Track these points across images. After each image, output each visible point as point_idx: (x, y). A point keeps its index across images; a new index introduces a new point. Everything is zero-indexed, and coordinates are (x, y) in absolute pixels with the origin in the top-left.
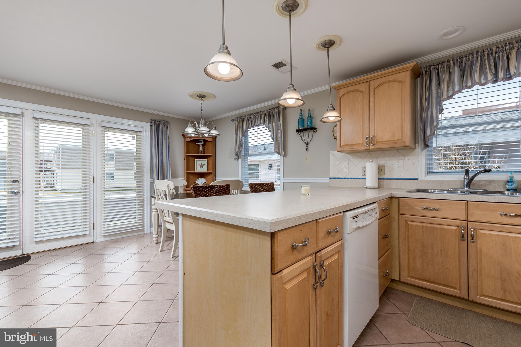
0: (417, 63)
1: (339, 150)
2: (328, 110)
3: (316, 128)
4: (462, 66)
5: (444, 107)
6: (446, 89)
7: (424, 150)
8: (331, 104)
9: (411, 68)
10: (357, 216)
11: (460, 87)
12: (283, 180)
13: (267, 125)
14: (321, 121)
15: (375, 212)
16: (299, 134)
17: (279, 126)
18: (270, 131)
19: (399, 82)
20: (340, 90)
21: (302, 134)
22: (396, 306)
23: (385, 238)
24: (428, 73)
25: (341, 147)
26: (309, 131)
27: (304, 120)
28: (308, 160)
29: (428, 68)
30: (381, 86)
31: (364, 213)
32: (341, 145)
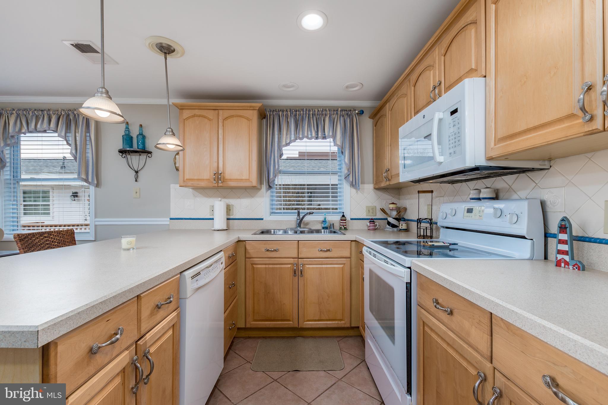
0: (263, 104)
1: (182, 185)
2: (165, 134)
3: (152, 152)
4: (296, 118)
5: (284, 152)
6: (285, 135)
7: (268, 191)
8: (169, 127)
9: (258, 108)
10: (199, 273)
11: (295, 136)
12: (95, 221)
13: (63, 134)
14: (156, 147)
15: (221, 262)
16: (123, 156)
17: (88, 139)
18: (68, 144)
19: (247, 119)
20: (184, 111)
21: (129, 157)
22: (242, 357)
23: (231, 287)
24: (272, 117)
25: (184, 181)
26: (140, 155)
27: (132, 137)
28: (138, 194)
29: (272, 112)
30: (230, 118)
31: (207, 267)
32: (185, 179)
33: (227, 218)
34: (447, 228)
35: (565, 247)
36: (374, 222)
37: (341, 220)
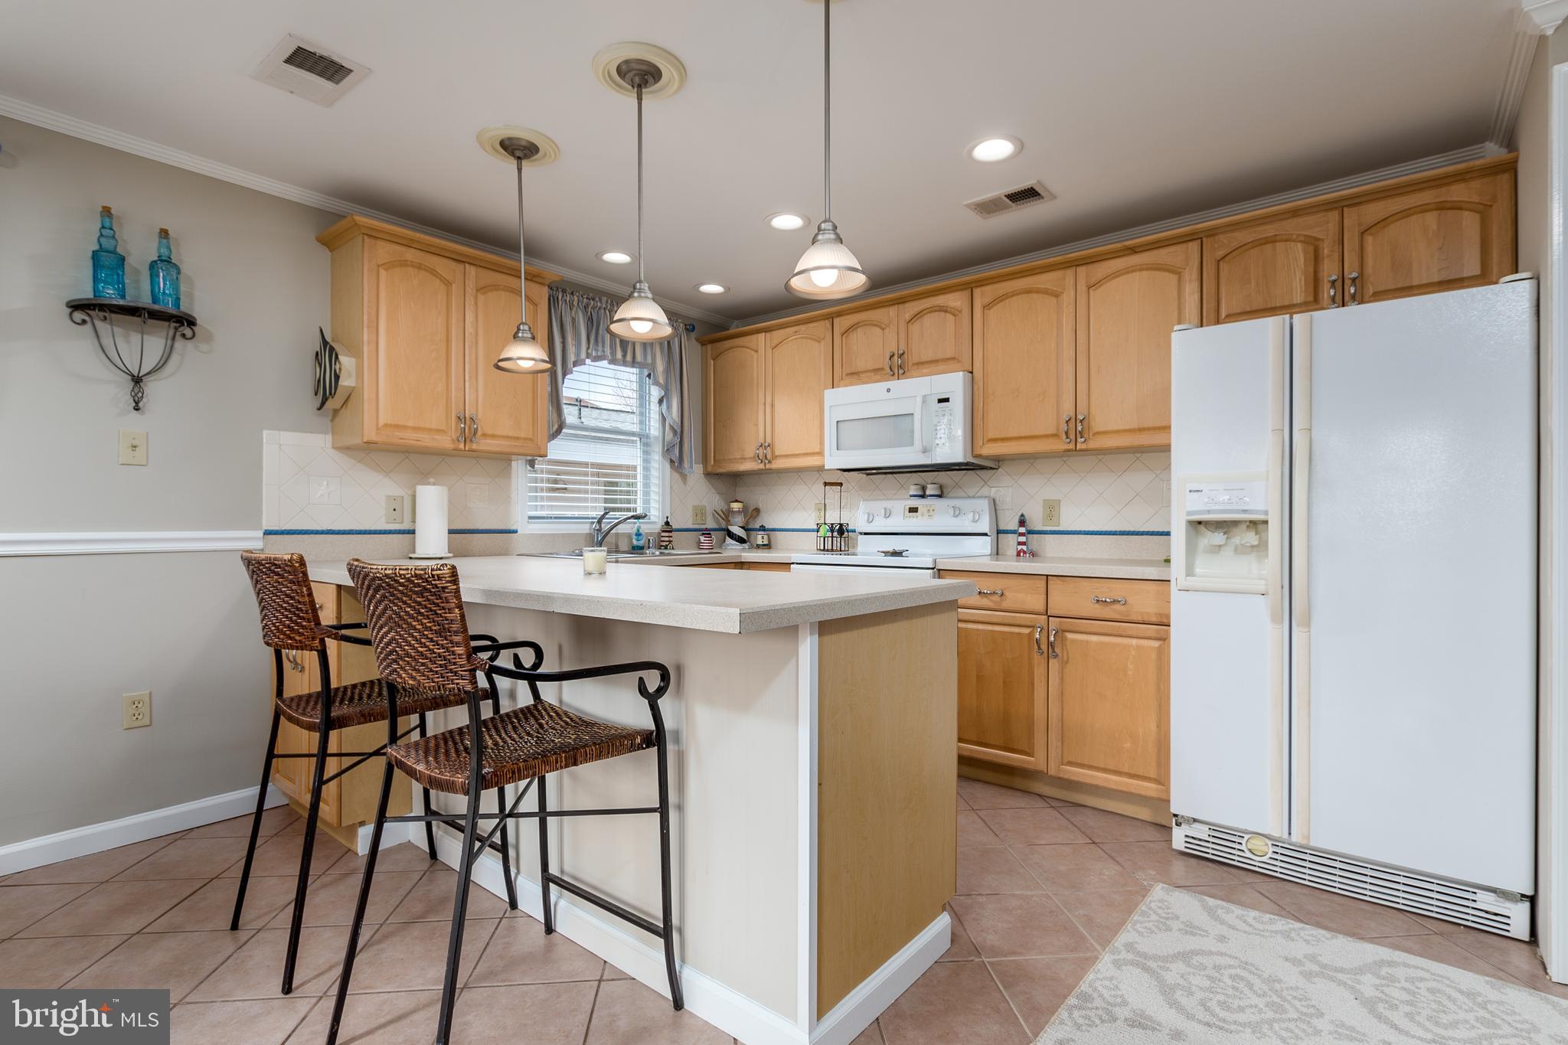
2: (514, 338)
9: (548, 282)
11: (587, 352)
16: (84, 322)
20: (379, 243)
25: (378, 429)
27: (123, 262)
28: (140, 451)
30: (492, 290)
32: (380, 425)
33: (451, 528)
34: (866, 534)
35: (1022, 539)
36: (710, 534)
37: (664, 531)
